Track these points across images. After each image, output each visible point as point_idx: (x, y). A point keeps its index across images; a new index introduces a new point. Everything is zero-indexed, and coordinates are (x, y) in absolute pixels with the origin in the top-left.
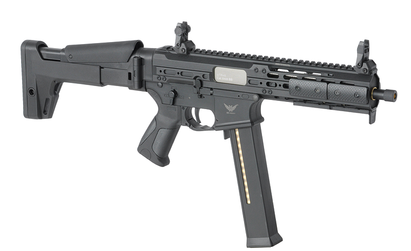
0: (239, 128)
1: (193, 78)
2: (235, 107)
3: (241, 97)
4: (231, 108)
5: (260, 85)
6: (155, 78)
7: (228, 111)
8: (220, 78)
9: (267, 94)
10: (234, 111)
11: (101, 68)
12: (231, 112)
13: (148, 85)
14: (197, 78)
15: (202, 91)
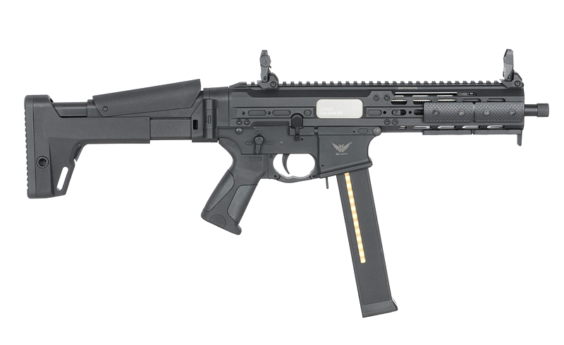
0: (350, 172)
1: (290, 116)
2: (347, 146)
3: (357, 133)
4: (341, 149)
5: (383, 115)
6: (233, 123)
7: (338, 152)
8: (325, 114)
9: (391, 125)
10: (345, 151)
11: (151, 119)
12: (342, 152)
13: (222, 133)
14: (295, 116)
15: (302, 132)
